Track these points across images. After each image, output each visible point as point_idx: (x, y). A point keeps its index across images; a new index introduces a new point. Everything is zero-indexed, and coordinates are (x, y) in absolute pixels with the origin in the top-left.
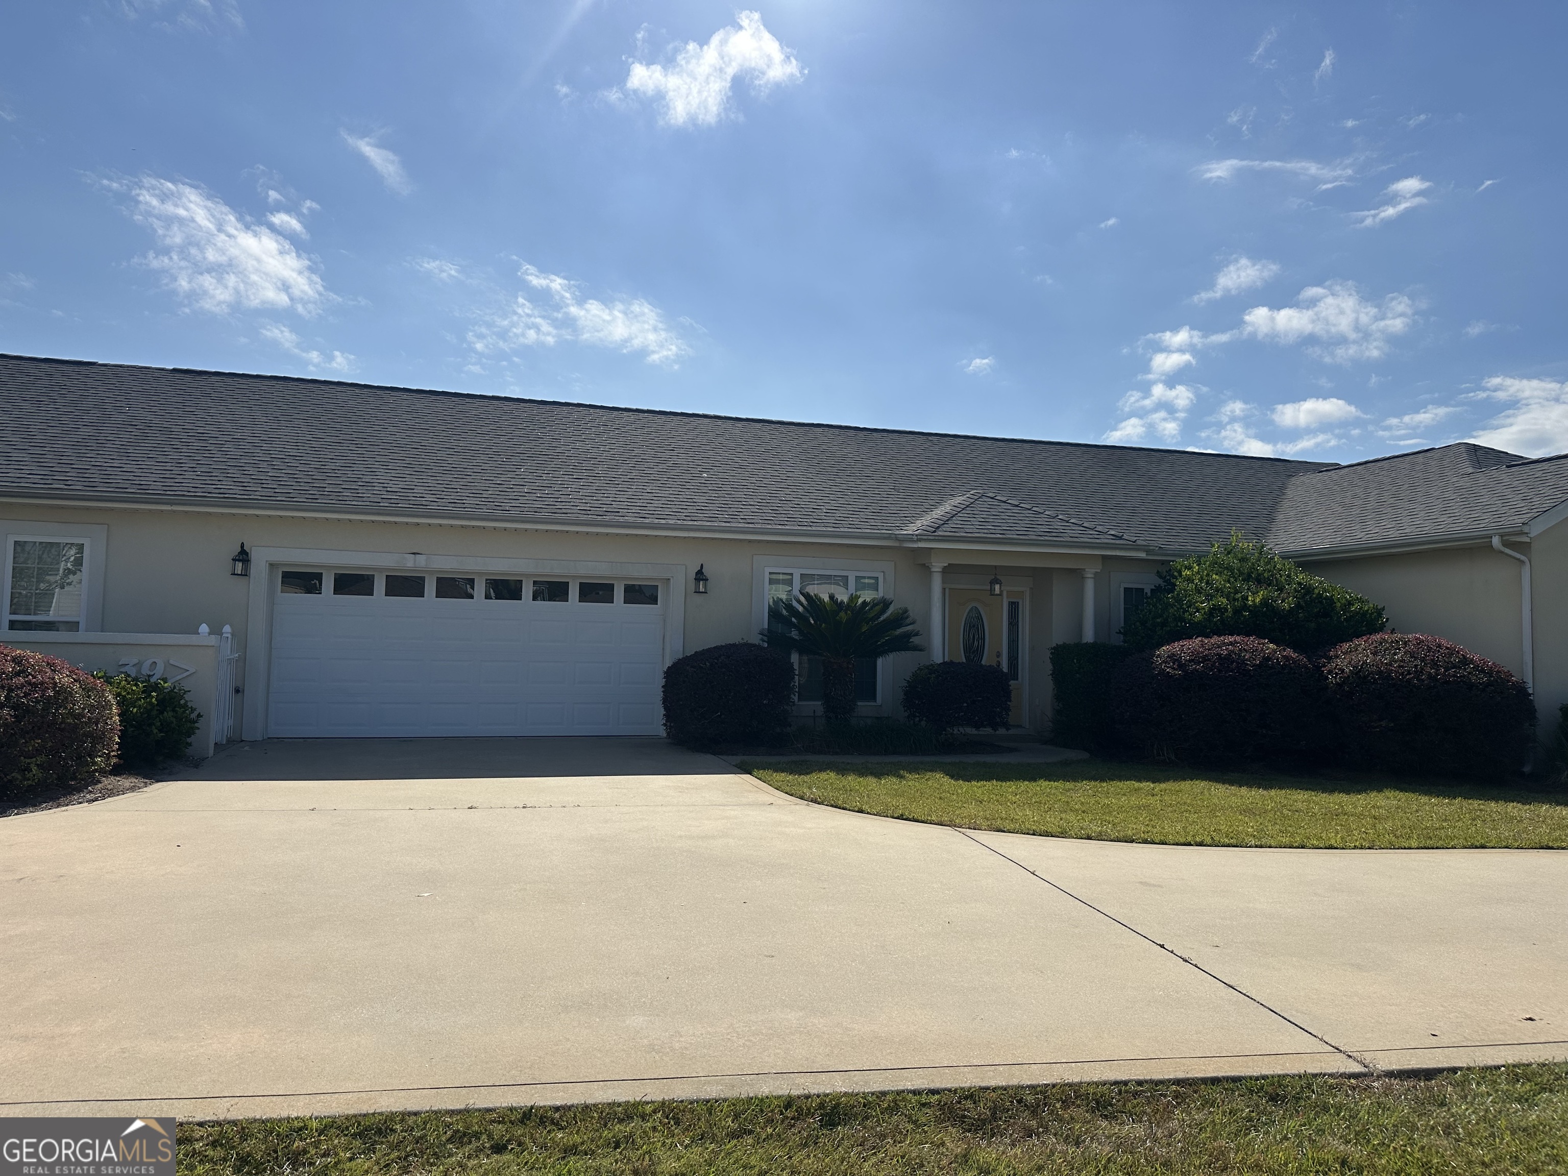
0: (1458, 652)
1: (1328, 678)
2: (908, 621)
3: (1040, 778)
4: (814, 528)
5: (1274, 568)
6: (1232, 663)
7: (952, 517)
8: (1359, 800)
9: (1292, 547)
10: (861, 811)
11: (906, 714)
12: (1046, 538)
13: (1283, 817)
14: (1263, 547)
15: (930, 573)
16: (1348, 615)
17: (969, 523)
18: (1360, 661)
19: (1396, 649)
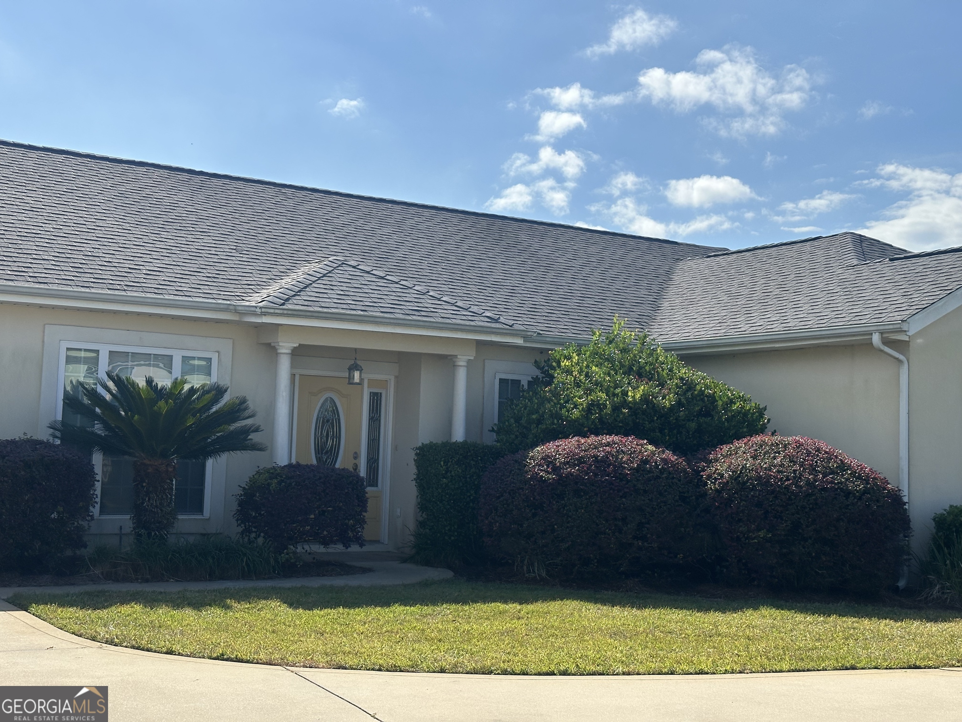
0: (836, 457)
1: (706, 484)
2: (246, 413)
3: (395, 602)
4: (129, 294)
5: (656, 361)
6: (609, 465)
7: (305, 287)
8: (734, 620)
9: (676, 338)
10: (170, 652)
11: (240, 529)
12: (414, 317)
13: (655, 640)
14: (645, 337)
15: (277, 354)
16: (730, 414)
17: (325, 296)
18: (739, 465)
19: (775, 453)
